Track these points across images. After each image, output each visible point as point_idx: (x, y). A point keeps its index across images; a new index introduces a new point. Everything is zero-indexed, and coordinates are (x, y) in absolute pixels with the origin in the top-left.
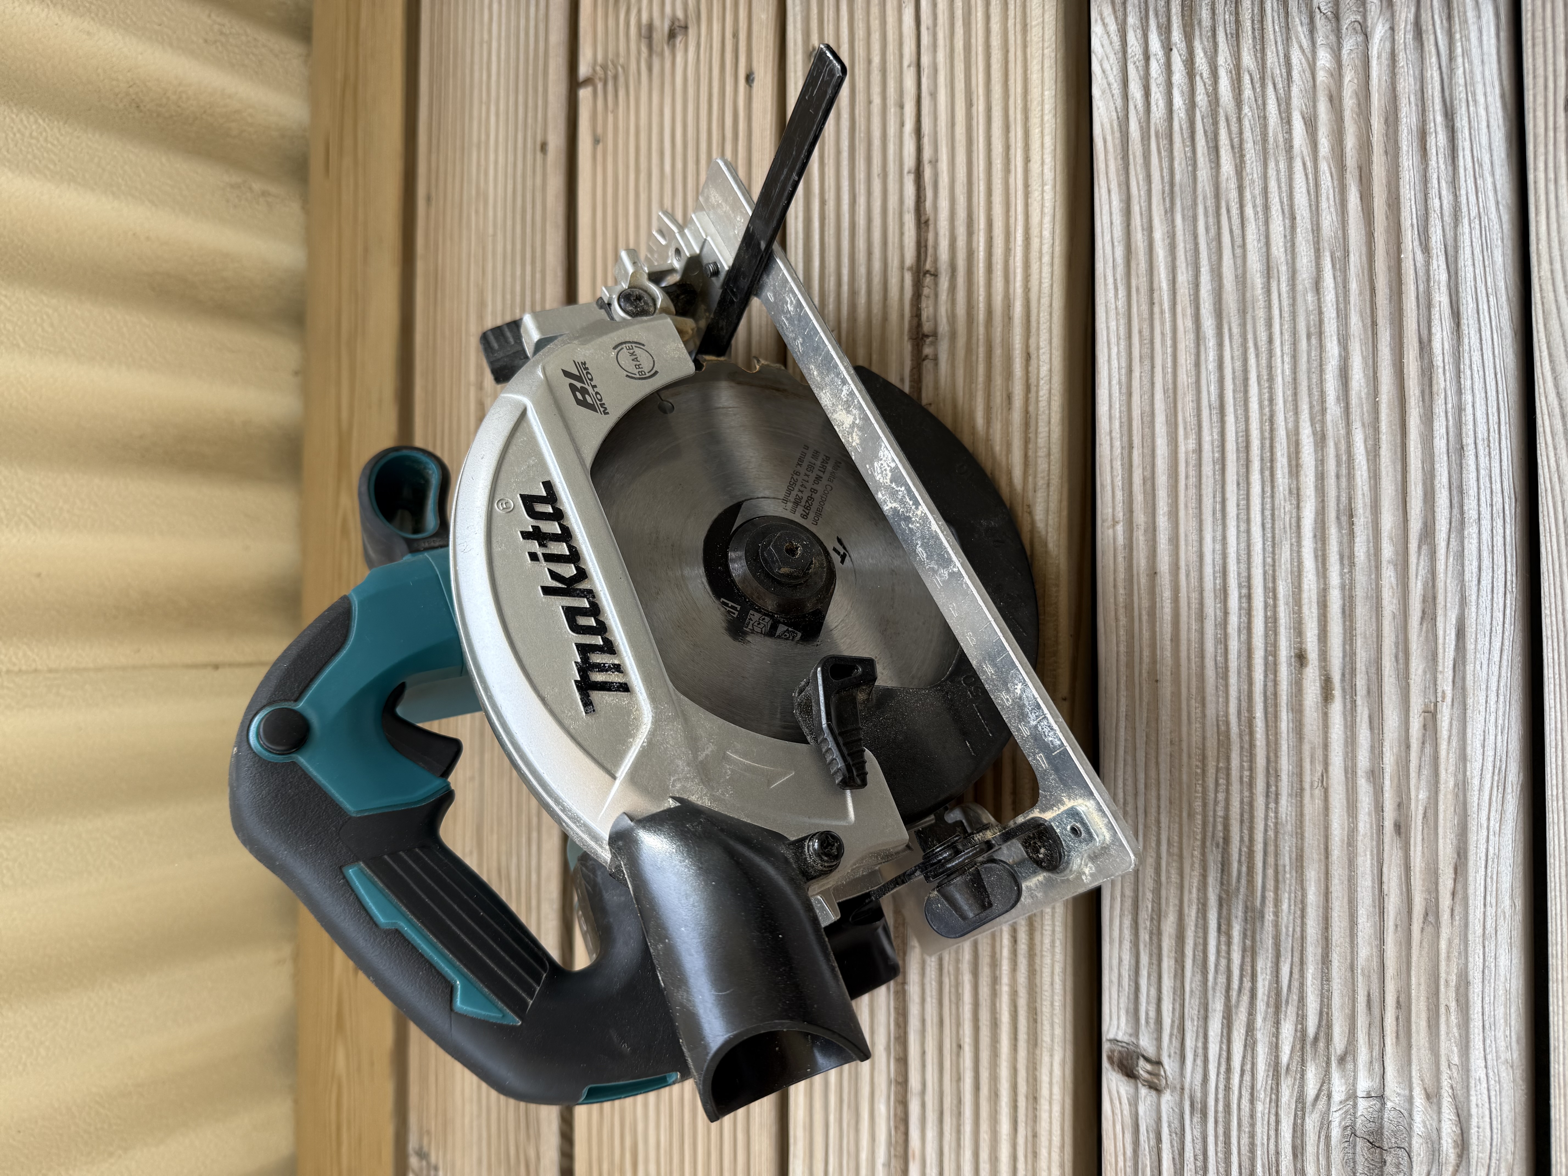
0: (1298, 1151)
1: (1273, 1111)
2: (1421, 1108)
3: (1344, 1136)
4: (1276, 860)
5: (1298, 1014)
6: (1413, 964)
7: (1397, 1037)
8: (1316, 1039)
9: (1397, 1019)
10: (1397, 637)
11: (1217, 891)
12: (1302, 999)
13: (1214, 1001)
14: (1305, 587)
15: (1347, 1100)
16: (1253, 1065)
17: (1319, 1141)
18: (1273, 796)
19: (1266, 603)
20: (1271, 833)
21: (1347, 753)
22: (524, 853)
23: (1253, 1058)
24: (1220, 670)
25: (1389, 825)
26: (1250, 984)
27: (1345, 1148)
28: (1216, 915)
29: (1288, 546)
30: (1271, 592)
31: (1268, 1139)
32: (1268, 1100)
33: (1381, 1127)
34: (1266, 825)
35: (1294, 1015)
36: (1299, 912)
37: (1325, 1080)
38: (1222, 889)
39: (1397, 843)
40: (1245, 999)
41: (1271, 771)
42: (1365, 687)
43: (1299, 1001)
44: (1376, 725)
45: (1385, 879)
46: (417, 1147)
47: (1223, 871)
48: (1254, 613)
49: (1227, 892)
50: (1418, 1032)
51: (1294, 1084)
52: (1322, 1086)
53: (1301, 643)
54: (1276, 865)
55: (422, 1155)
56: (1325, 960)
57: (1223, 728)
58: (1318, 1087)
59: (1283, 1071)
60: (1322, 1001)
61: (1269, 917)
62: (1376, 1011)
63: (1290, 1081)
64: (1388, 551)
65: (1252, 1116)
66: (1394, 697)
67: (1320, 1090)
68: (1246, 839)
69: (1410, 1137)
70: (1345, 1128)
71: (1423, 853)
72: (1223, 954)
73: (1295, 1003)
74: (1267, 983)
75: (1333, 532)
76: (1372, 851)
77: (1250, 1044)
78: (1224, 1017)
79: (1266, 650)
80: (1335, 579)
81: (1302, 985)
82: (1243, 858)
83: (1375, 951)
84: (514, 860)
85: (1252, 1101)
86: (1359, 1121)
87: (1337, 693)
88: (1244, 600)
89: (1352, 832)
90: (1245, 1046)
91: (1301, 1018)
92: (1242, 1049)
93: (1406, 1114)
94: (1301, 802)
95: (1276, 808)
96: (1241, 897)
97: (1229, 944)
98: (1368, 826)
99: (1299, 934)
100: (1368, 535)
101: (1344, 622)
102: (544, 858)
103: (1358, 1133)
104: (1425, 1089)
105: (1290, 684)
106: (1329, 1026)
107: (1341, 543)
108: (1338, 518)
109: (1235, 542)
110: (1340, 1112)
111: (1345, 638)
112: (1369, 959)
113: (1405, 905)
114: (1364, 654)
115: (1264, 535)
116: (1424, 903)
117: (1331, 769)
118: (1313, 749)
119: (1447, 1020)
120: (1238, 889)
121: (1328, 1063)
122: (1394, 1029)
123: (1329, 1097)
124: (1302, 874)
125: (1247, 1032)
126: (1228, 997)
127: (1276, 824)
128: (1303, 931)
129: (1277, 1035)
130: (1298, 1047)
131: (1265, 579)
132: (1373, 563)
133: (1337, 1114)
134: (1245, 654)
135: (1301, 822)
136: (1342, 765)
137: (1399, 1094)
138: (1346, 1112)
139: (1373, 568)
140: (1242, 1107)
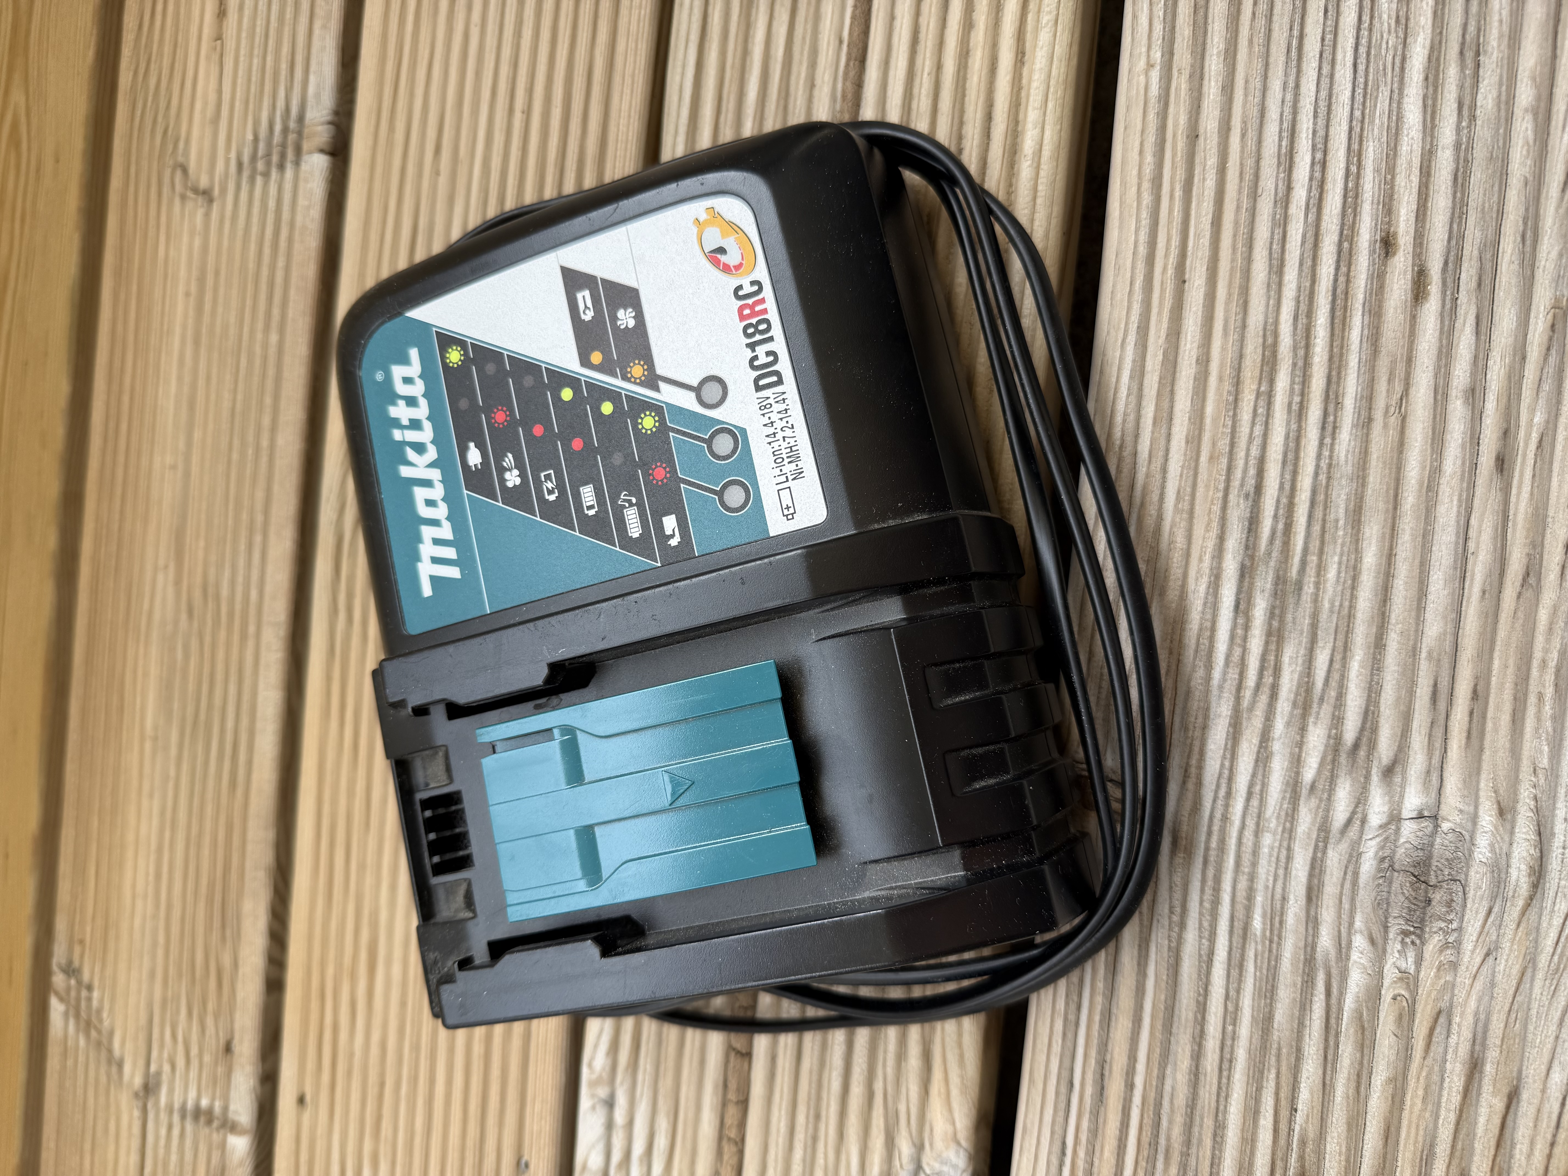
0: (1313, 894)
1: (1285, 844)
2: (1489, 827)
3: (1379, 870)
4: (1325, 515)
5: (1333, 715)
6: (1499, 643)
7: (1469, 737)
8: (1356, 746)
9: (1471, 713)
10: (1527, 210)
11: (1239, 558)
12: (1341, 696)
13: (1219, 705)
14: (1404, 149)
15: (1388, 823)
16: (1264, 786)
17: (1344, 879)
18: (1329, 428)
19: (1348, 170)
20: (1323, 478)
21: (1439, 367)
22: (241, 562)
23: (1264, 776)
24: (1275, 262)
25: (1487, 460)
26: (1271, 679)
27: (1379, 885)
28: (1234, 590)
29: (1387, 94)
30: (1355, 155)
31: (1275, 880)
32: (1280, 829)
33: (1430, 857)
34: (1318, 466)
35: (1329, 716)
36: (1349, 582)
37: (1361, 800)
38: (1246, 555)
39: (1497, 483)
40: (1264, 698)
41: (1332, 396)
42: (1475, 279)
43: (1337, 699)
44: (1483, 329)
45: (1472, 533)
46: (63, 961)
47: (1250, 530)
48: (1329, 186)
49: (1252, 558)
50: (1496, 730)
51: (1318, 807)
52: (1356, 807)
53: (1389, 223)
54: (1324, 521)
55: (71, 971)
56: (1379, 644)
57: (1270, 340)
58: (1351, 809)
59: (1304, 792)
60: (1369, 696)
61: (1309, 589)
62: (1442, 705)
63: (1314, 802)
64: (1525, 95)
65: (1255, 852)
66: (1514, 291)
67: (1354, 813)
68: (1287, 487)
69: (1468, 866)
70: (1383, 860)
71: (1532, 494)
72: (1238, 641)
73: (1332, 701)
74: (1296, 676)
75: (1452, 73)
76: (1460, 495)
77: (1263, 758)
78: (1230, 725)
79: (1341, 234)
80: (1447, 134)
81: (1343, 677)
82: (1281, 512)
83: (1450, 628)
84: (227, 574)
85: (1257, 833)
86: (1401, 851)
87: (1434, 288)
88: (1318, 168)
89: (1434, 473)
90: (1257, 761)
91: (1337, 721)
92: (1252, 765)
93: (1467, 837)
94: (1368, 435)
95: (1332, 445)
96: (1272, 564)
97: (1247, 628)
98: (1459, 462)
99: (1346, 611)
100: (1501, 76)
101: (1455, 193)
102: (270, 569)
103: (1397, 867)
104: (1499, 803)
105: (1370, 277)
106: (1375, 730)
107: (1461, 87)
108: (1461, 53)
109: (1313, 88)
110: (1378, 840)
111: (1453, 214)
112: (1441, 638)
113: (1498, 566)
114: (1478, 234)
115: (1355, 78)
116: (1524, 561)
117: (1412, 391)
118: (1394, 362)
119: (1539, 711)
120: (1269, 554)
121: (1367, 777)
122: (1465, 727)
123: (1364, 821)
124: (1359, 530)
125: (1261, 742)
126: (1238, 699)
127: (1330, 465)
128: (1352, 607)
129: (1300, 744)
130: (1329, 758)
131: (1350, 138)
132: (1503, 113)
133: (1373, 843)
134: (1310, 240)
135: (1365, 463)
136: (1432, 383)
137: (1461, 811)
138: (1387, 838)
139: (1503, 120)
140: (1245, 840)
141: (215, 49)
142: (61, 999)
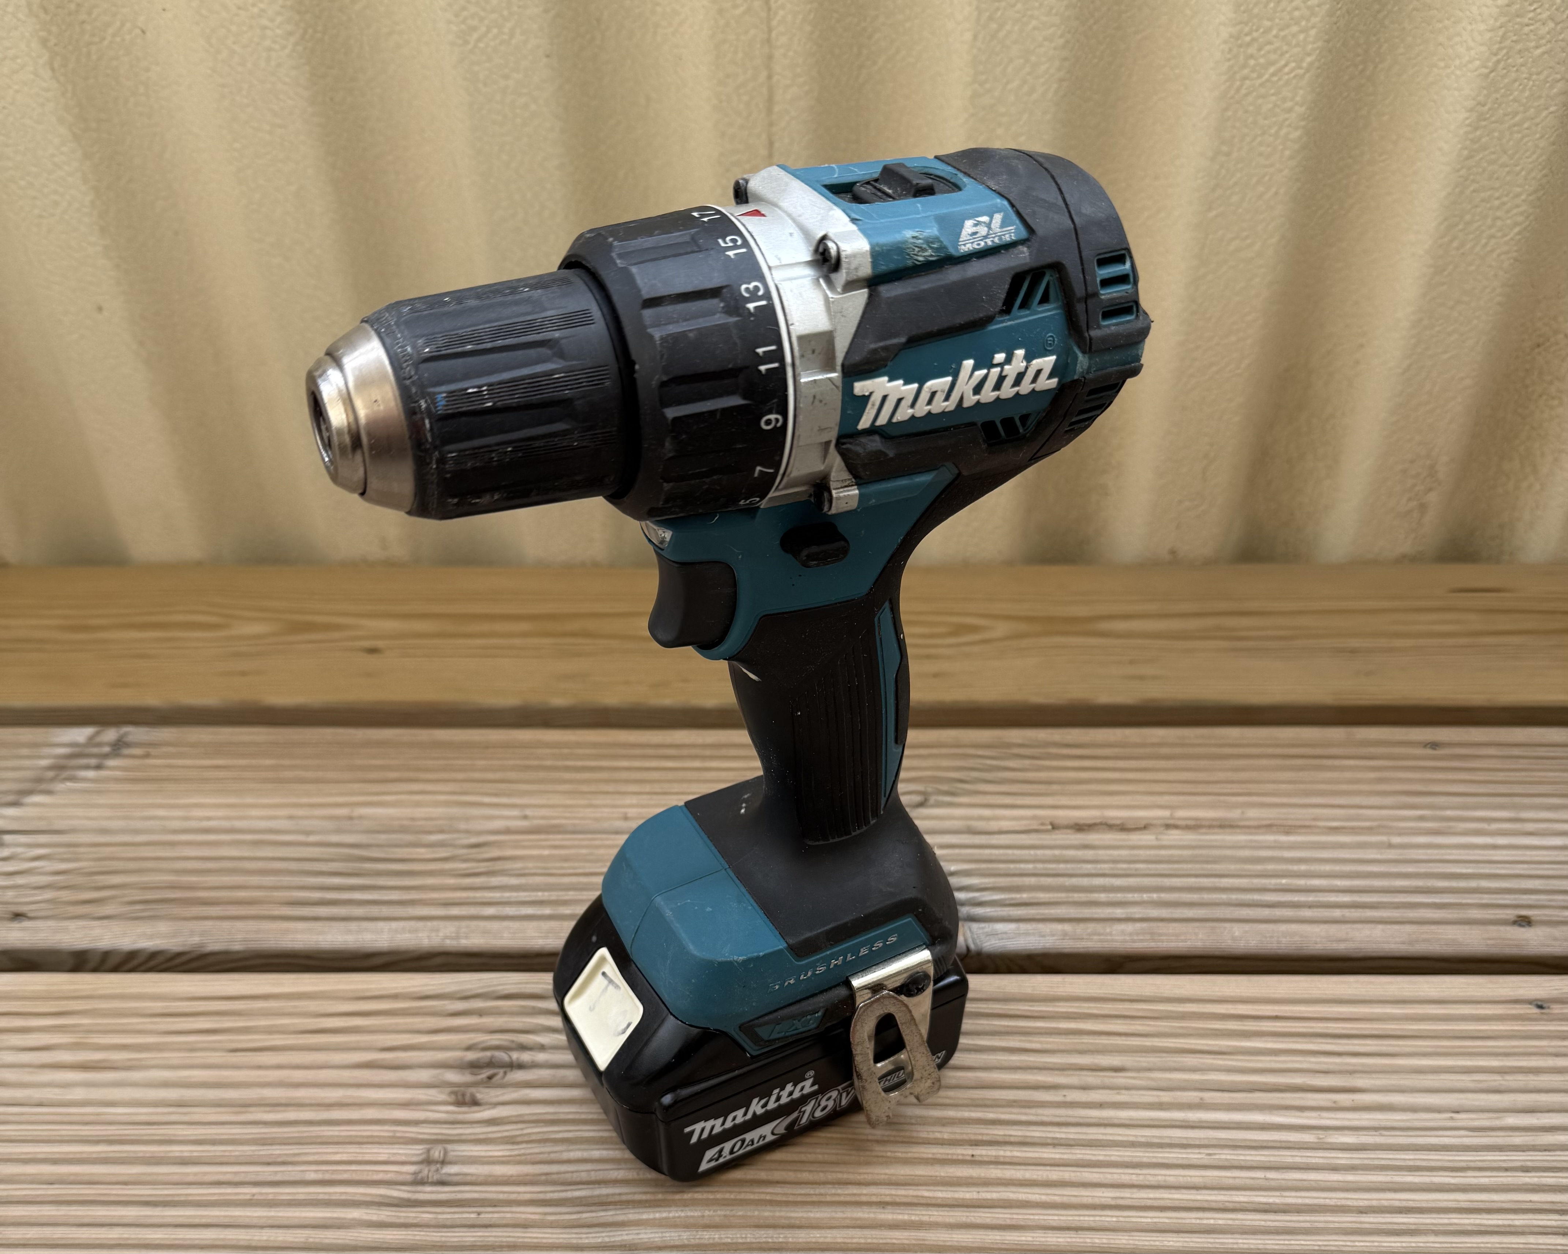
141: (1042, 824)
142: (91, 738)
